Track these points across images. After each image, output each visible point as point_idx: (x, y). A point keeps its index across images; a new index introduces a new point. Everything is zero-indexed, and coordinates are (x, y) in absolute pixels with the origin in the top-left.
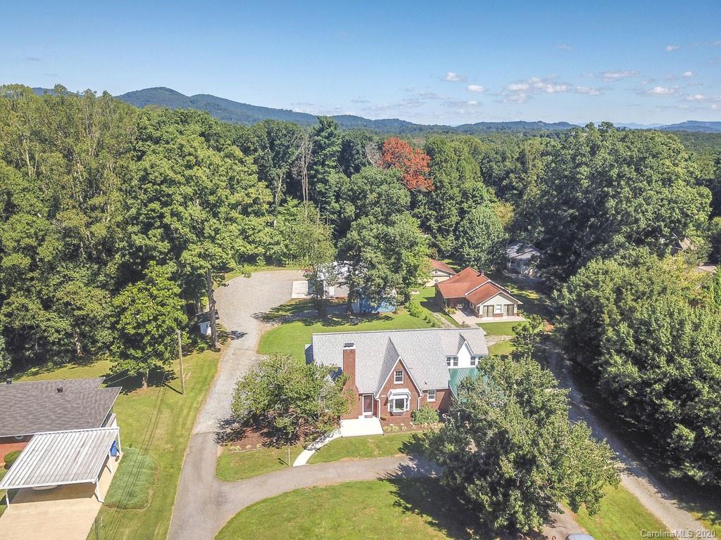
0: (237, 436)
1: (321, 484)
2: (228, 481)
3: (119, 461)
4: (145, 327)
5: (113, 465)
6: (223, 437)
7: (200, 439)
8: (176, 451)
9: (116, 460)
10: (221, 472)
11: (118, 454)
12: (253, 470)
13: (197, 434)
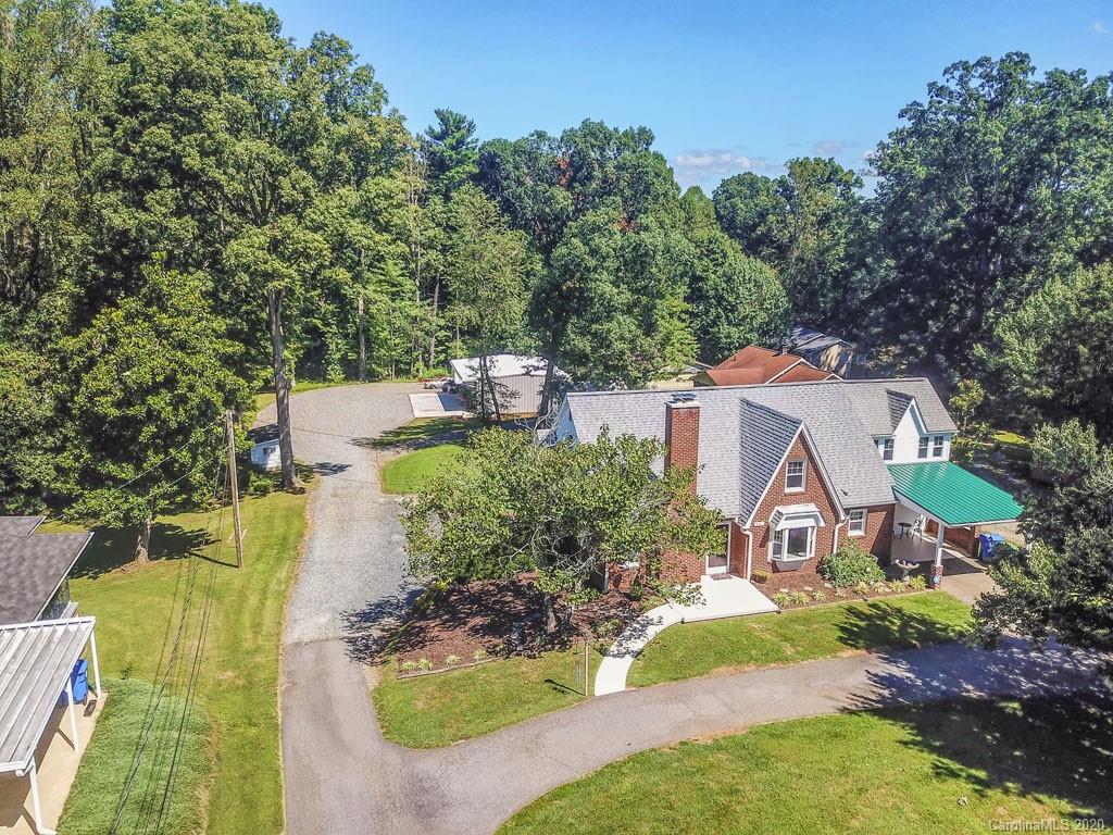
0: (407, 639)
1: (702, 736)
2: (428, 747)
3: (96, 714)
4: (144, 402)
5: (79, 726)
6: (367, 647)
7: (308, 655)
8: (249, 686)
9: (88, 713)
10: (397, 725)
11: (91, 697)
12: (489, 714)
13: (298, 644)
